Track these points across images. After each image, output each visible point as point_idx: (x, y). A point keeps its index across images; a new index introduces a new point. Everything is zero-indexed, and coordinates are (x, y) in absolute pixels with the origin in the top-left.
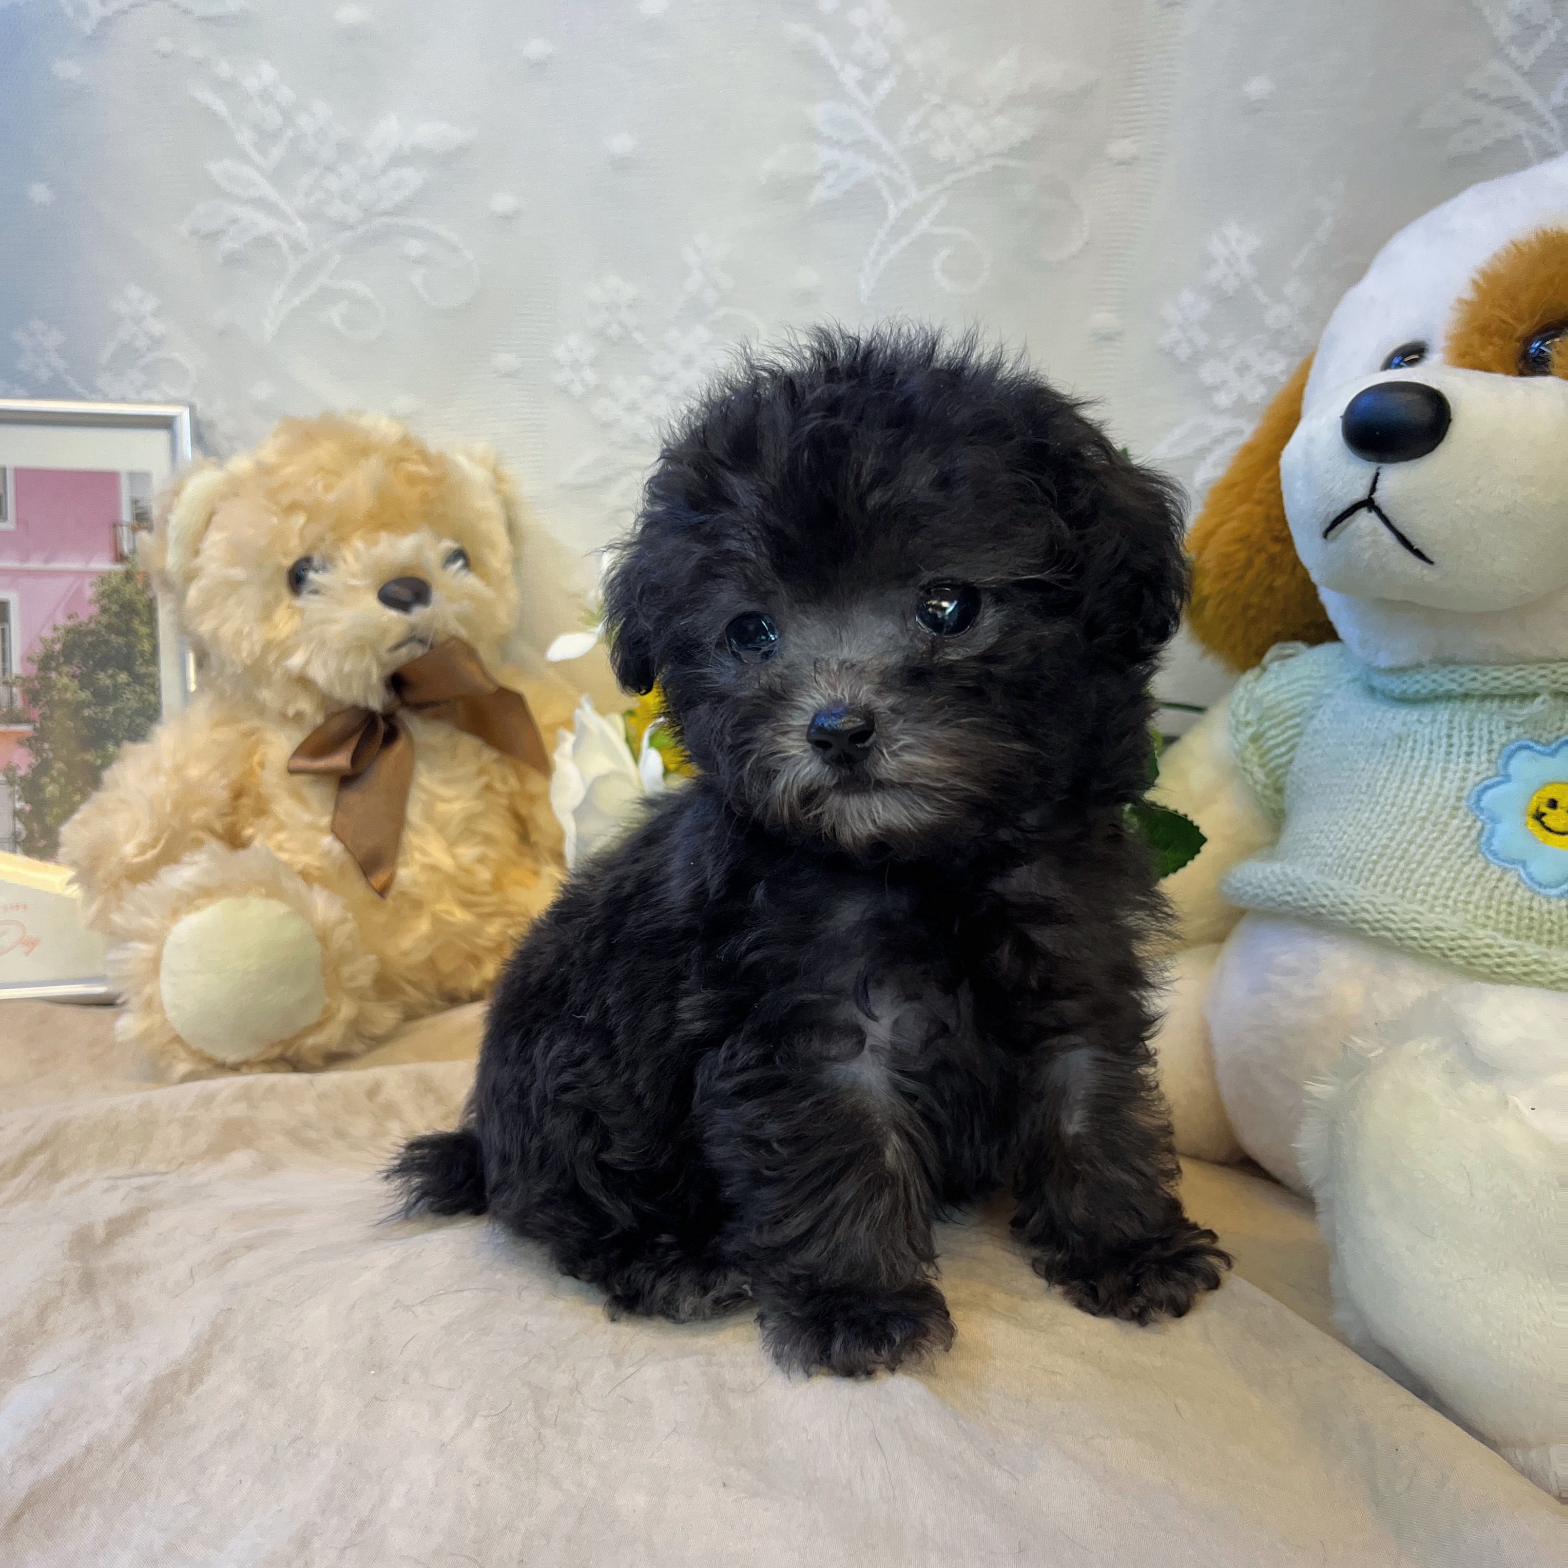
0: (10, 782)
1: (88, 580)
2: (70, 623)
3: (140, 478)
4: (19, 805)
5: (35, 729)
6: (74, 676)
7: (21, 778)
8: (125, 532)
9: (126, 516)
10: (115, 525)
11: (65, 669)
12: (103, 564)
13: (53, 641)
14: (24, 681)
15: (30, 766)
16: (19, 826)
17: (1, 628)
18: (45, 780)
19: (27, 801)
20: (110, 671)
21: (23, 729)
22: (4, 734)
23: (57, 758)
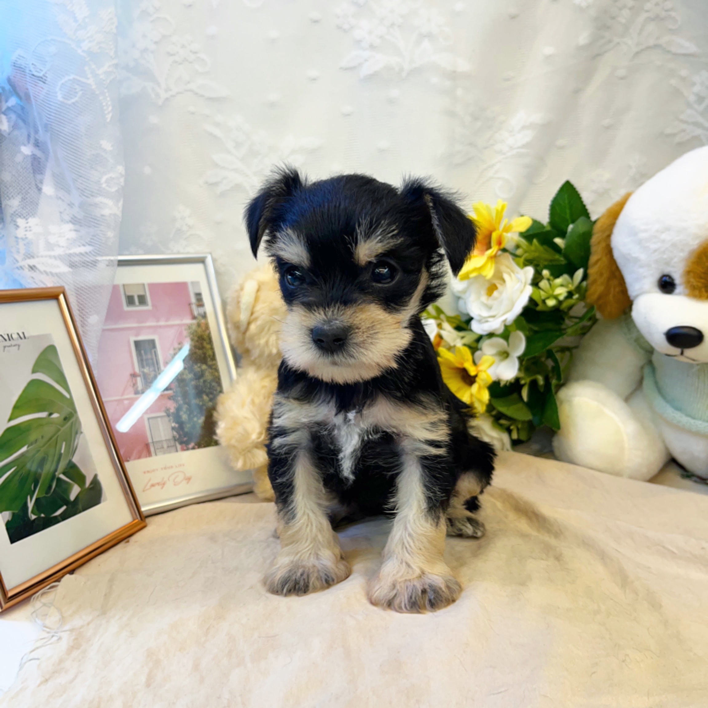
0: (168, 415)
1: (183, 328)
3: (196, 284)
4: (173, 424)
5: (174, 392)
7: (173, 413)
8: (194, 307)
9: (193, 300)
10: (190, 304)
12: (188, 321)
15: (175, 407)
16: (175, 433)
17: (153, 351)
18: (181, 413)
19: (177, 423)
20: (199, 365)
21: (170, 392)
22: (163, 396)
23: (184, 403)
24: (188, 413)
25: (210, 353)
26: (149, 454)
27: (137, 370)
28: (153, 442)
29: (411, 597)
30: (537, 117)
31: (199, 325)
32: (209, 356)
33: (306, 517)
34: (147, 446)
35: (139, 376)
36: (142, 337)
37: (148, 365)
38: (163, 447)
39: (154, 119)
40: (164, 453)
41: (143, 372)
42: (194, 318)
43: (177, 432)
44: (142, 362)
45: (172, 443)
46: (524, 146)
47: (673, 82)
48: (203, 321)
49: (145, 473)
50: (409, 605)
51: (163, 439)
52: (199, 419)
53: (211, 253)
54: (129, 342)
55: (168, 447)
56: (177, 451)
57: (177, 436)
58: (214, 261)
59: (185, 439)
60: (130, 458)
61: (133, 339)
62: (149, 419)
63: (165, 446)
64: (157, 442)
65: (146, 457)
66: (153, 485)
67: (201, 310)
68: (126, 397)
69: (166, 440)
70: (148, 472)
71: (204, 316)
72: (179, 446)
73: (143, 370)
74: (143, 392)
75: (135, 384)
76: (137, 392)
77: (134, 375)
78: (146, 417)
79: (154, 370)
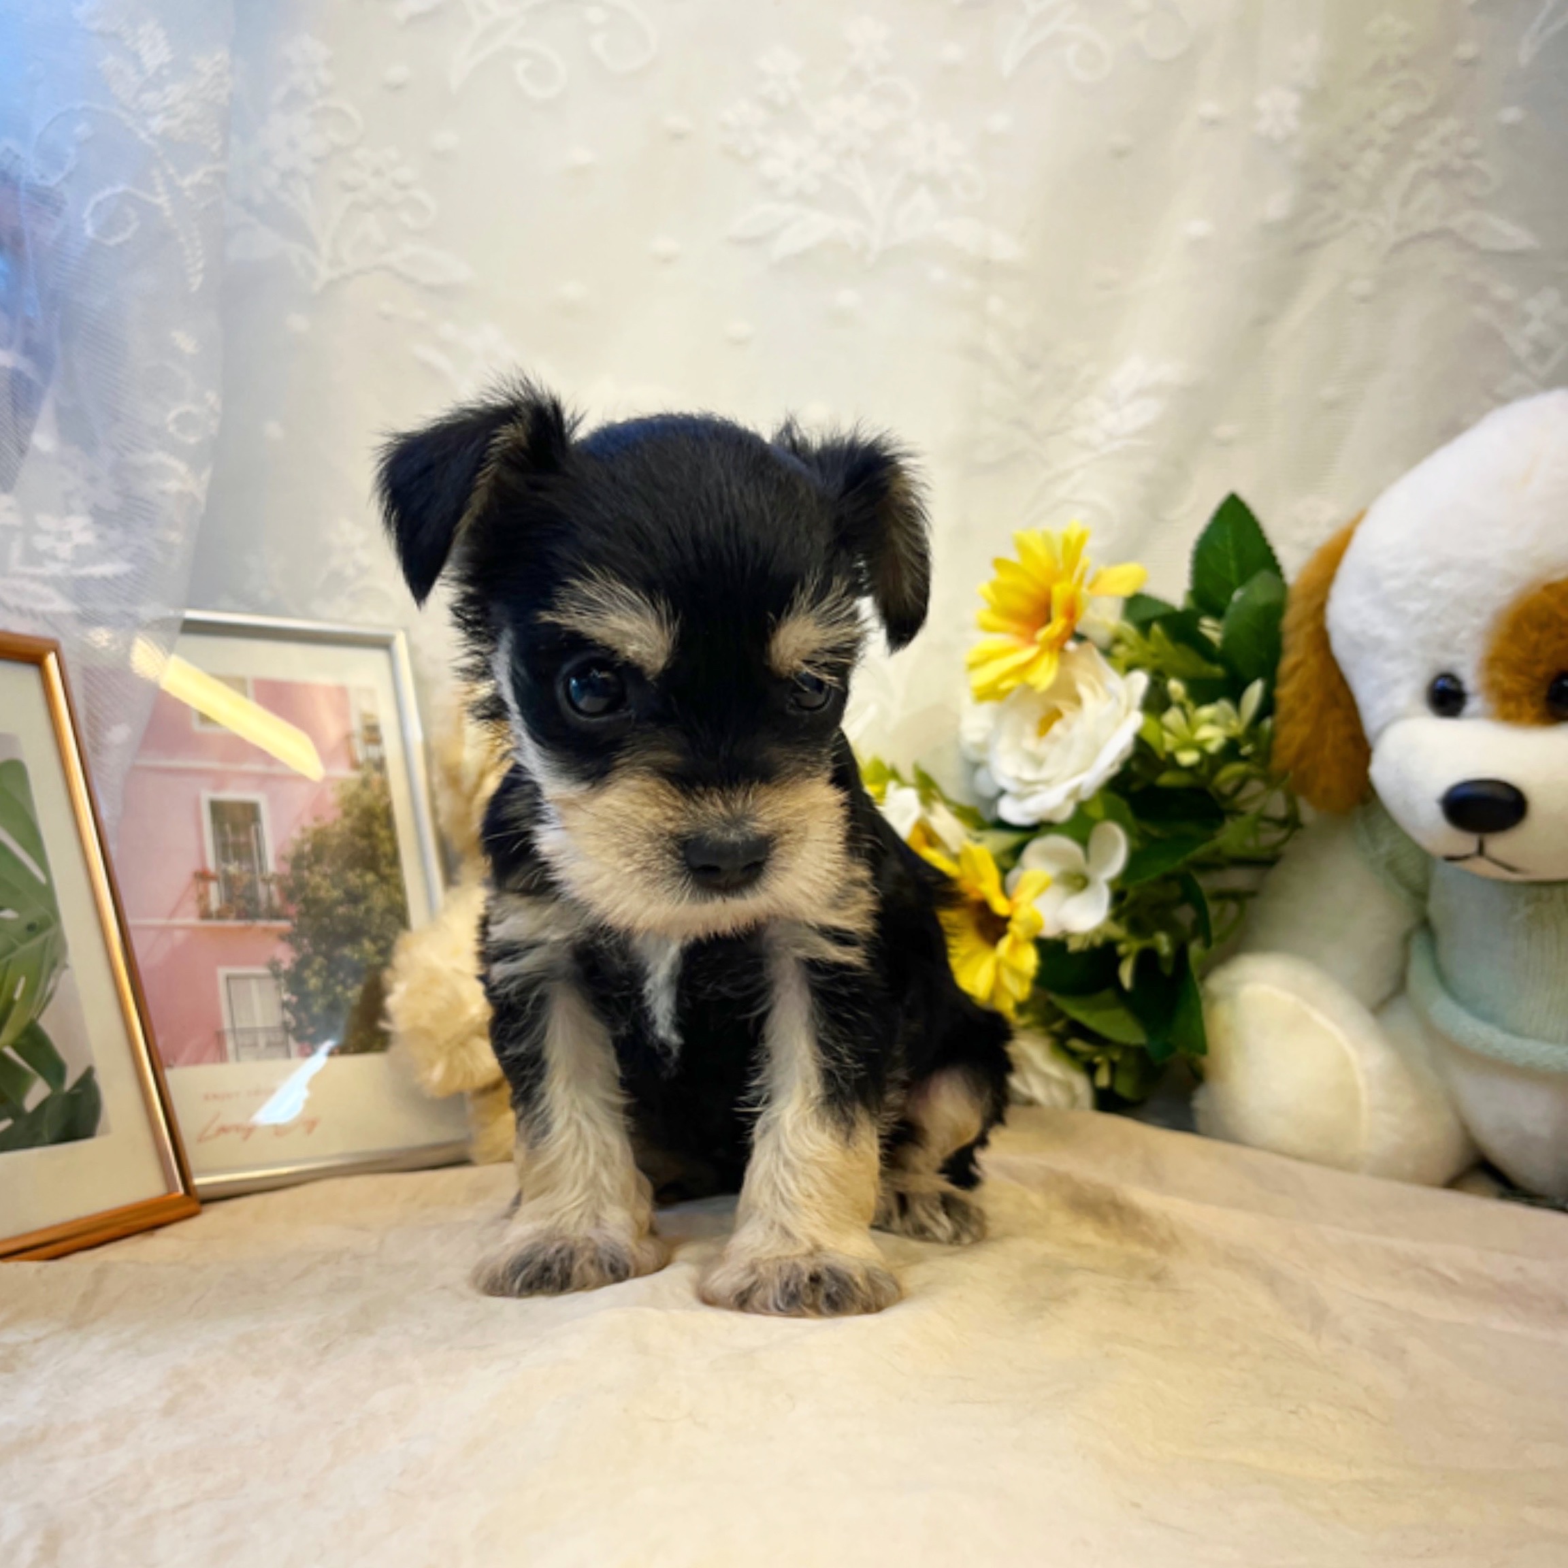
0: (276, 975)
1: (328, 786)
2: (316, 825)
3: (365, 693)
4: (286, 997)
5: (294, 925)
6: (325, 876)
7: (287, 972)
8: (357, 743)
9: (357, 729)
10: (348, 737)
11: (317, 868)
12: (341, 771)
13: (303, 842)
14: (279, 879)
15: (292, 960)
16: (288, 1016)
17: (253, 828)
18: (307, 973)
19: (293, 993)
20: (358, 871)
21: (284, 925)
22: (266, 930)
23: (316, 953)
24: (324, 974)
25: (387, 848)
26: (222, 1057)
27: (211, 865)
28: (234, 1031)
29: (787, 1284)
30: (1171, 371)
31: (365, 783)
32: (385, 856)
33: (573, 1130)
34: (219, 1037)
35: (214, 878)
36: (229, 795)
37: (238, 856)
38: (255, 1044)
39: (298, 322)
40: (258, 1057)
41: (225, 872)
42: (355, 765)
43: (292, 1013)
44: (225, 850)
45: (280, 1037)
46: (1140, 433)
47: (1481, 312)
48: (376, 776)
49: (206, 1097)
50: (782, 1300)
51: (259, 1024)
52: (346, 988)
53: (406, 630)
54: (197, 802)
55: (269, 1044)
56: (288, 1055)
57: (293, 1024)
58: (413, 650)
59: (311, 1031)
60: (175, 1059)
61: (207, 795)
62: (228, 978)
63: (262, 1040)
64: (244, 1031)
65: (214, 1061)
66: (223, 1130)
67: (373, 751)
68: (178, 921)
69: (267, 1030)
70: (215, 1096)
71: (380, 765)
72: (294, 1046)
73: (224, 865)
74: (221, 915)
75: (203, 897)
76: (205, 915)
77: (203, 876)
78: (222, 972)
79: (252, 871)
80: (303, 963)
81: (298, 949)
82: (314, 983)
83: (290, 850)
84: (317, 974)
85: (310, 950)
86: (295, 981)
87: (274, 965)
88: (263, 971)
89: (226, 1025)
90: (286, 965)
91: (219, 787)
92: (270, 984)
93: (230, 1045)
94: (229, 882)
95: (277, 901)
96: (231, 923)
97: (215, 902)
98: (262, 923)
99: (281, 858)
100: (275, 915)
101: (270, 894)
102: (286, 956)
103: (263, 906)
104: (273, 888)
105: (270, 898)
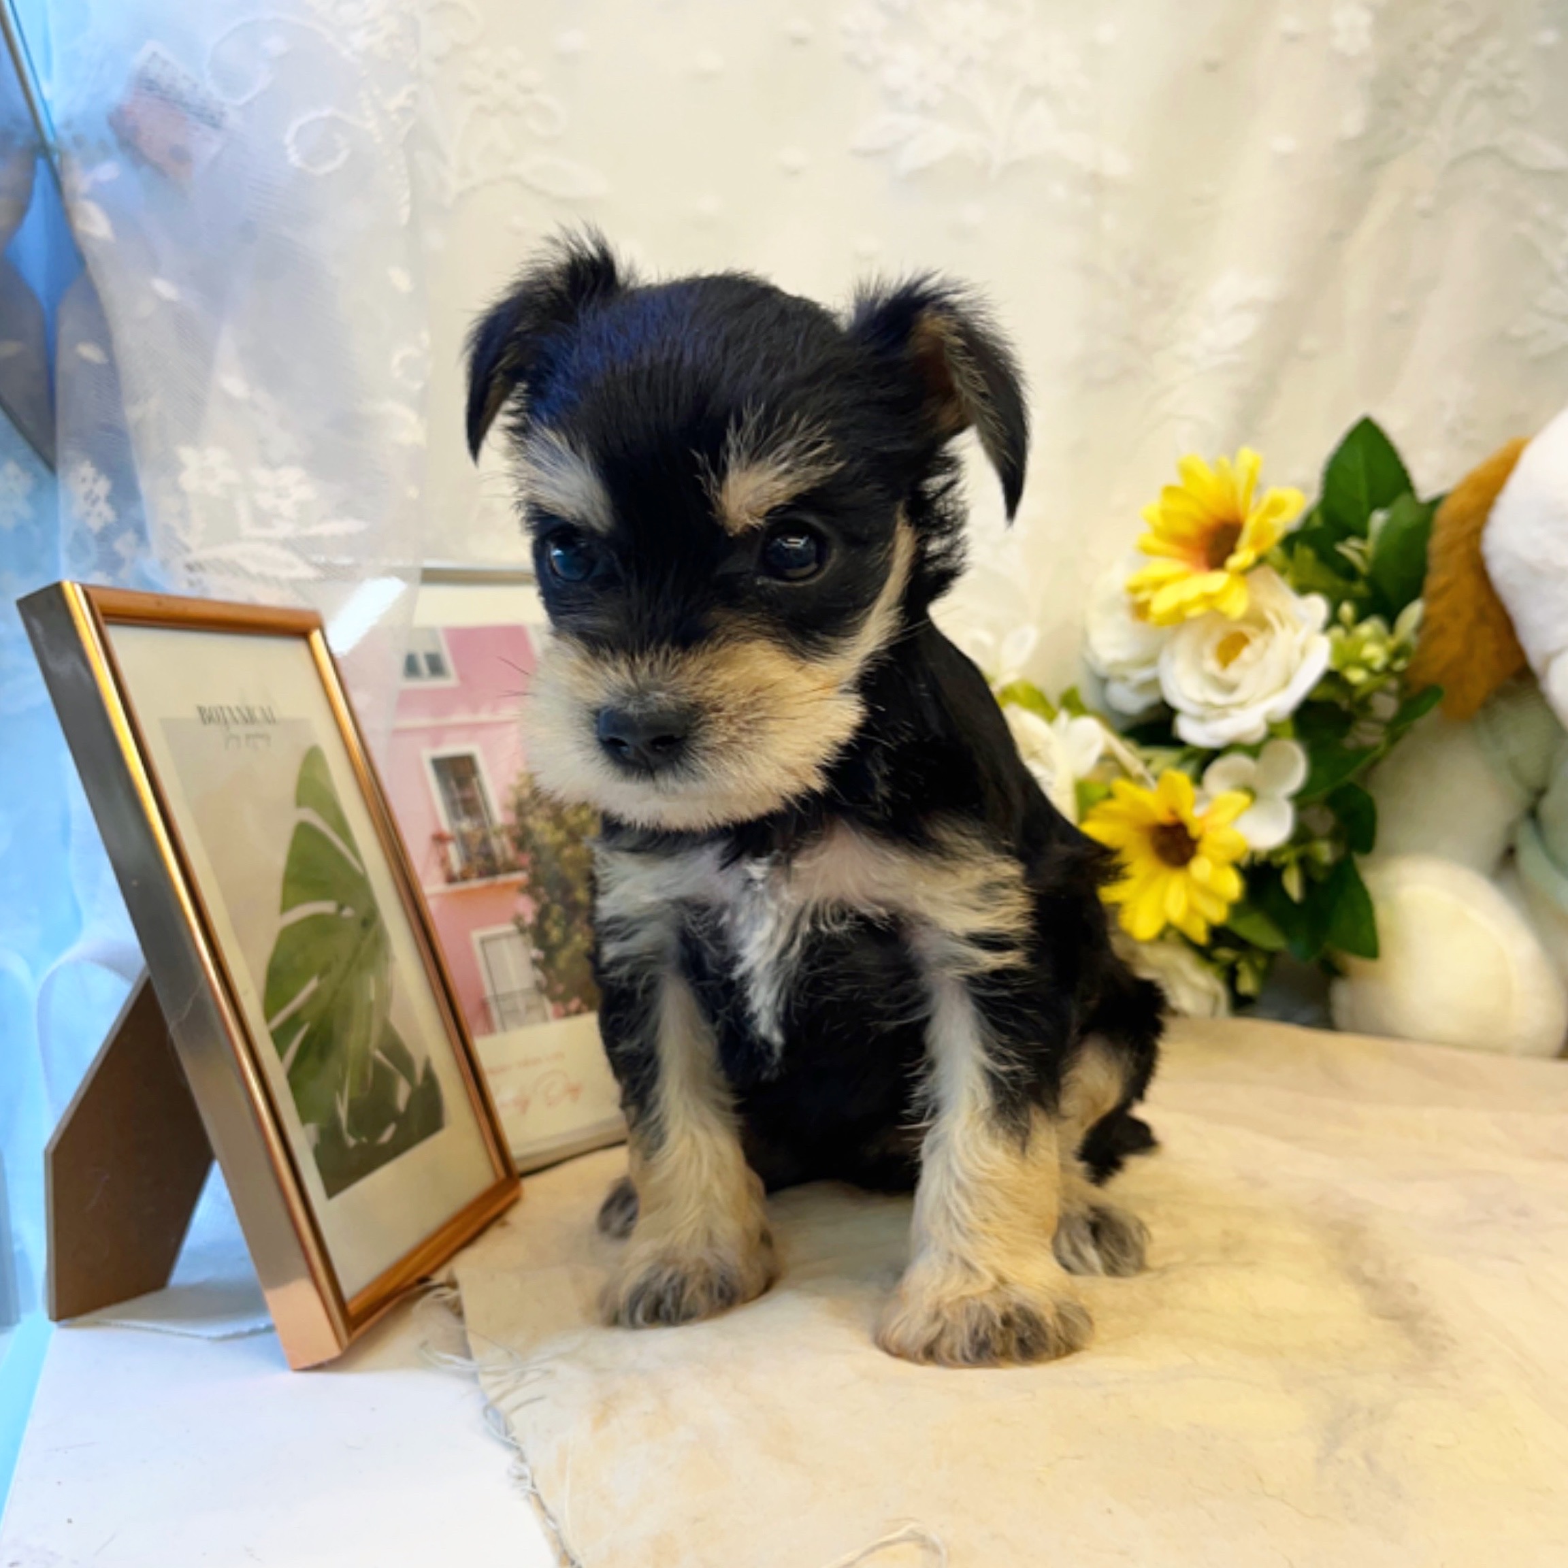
0: (522, 931)
4: (534, 953)
5: (529, 875)
7: (531, 926)
13: (521, 787)
14: (509, 829)
15: (534, 912)
16: (539, 974)
17: (474, 780)
18: (548, 924)
19: (539, 948)
21: (520, 877)
22: (507, 886)
23: (553, 901)
24: (563, 923)
26: (490, 1028)
27: (445, 825)
28: (496, 997)
29: (976, 1331)
34: (484, 1007)
35: (450, 839)
37: (468, 812)
38: (517, 1010)
40: (522, 1025)
41: (459, 831)
43: (542, 971)
44: (455, 807)
45: (535, 998)
51: (516, 986)
52: (584, 935)
54: (420, 763)
55: (528, 1009)
56: (546, 1019)
57: (545, 982)
59: (561, 988)
61: (428, 754)
62: (482, 941)
63: (521, 1007)
64: (504, 996)
65: (485, 1033)
69: (522, 992)
72: (549, 1007)
73: (457, 824)
74: (464, 877)
75: (444, 861)
76: (451, 879)
77: (440, 839)
78: (476, 935)
79: (482, 826)
80: (543, 915)
81: (537, 898)
82: (555, 934)
83: (511, 798)
84: (556, 923)
85: (546, 899)
86: (538, 935)
87: (518, 920)
88: (510, 928)
89: (488, 993)
90: (529, 919)
91: (436, 743)
92: (518, 941)
93: (495, 1014)
94: (464, 840)
95: (511, 853)
96: (476, 883)
97: (456, 865)
98: (502, 879)
99: (506, 807)
100: (511, 868)
101: (502, 846)
102: (527, 908)
103: (500, 860)
104: (505, 839)
105: (504, 851)
